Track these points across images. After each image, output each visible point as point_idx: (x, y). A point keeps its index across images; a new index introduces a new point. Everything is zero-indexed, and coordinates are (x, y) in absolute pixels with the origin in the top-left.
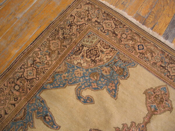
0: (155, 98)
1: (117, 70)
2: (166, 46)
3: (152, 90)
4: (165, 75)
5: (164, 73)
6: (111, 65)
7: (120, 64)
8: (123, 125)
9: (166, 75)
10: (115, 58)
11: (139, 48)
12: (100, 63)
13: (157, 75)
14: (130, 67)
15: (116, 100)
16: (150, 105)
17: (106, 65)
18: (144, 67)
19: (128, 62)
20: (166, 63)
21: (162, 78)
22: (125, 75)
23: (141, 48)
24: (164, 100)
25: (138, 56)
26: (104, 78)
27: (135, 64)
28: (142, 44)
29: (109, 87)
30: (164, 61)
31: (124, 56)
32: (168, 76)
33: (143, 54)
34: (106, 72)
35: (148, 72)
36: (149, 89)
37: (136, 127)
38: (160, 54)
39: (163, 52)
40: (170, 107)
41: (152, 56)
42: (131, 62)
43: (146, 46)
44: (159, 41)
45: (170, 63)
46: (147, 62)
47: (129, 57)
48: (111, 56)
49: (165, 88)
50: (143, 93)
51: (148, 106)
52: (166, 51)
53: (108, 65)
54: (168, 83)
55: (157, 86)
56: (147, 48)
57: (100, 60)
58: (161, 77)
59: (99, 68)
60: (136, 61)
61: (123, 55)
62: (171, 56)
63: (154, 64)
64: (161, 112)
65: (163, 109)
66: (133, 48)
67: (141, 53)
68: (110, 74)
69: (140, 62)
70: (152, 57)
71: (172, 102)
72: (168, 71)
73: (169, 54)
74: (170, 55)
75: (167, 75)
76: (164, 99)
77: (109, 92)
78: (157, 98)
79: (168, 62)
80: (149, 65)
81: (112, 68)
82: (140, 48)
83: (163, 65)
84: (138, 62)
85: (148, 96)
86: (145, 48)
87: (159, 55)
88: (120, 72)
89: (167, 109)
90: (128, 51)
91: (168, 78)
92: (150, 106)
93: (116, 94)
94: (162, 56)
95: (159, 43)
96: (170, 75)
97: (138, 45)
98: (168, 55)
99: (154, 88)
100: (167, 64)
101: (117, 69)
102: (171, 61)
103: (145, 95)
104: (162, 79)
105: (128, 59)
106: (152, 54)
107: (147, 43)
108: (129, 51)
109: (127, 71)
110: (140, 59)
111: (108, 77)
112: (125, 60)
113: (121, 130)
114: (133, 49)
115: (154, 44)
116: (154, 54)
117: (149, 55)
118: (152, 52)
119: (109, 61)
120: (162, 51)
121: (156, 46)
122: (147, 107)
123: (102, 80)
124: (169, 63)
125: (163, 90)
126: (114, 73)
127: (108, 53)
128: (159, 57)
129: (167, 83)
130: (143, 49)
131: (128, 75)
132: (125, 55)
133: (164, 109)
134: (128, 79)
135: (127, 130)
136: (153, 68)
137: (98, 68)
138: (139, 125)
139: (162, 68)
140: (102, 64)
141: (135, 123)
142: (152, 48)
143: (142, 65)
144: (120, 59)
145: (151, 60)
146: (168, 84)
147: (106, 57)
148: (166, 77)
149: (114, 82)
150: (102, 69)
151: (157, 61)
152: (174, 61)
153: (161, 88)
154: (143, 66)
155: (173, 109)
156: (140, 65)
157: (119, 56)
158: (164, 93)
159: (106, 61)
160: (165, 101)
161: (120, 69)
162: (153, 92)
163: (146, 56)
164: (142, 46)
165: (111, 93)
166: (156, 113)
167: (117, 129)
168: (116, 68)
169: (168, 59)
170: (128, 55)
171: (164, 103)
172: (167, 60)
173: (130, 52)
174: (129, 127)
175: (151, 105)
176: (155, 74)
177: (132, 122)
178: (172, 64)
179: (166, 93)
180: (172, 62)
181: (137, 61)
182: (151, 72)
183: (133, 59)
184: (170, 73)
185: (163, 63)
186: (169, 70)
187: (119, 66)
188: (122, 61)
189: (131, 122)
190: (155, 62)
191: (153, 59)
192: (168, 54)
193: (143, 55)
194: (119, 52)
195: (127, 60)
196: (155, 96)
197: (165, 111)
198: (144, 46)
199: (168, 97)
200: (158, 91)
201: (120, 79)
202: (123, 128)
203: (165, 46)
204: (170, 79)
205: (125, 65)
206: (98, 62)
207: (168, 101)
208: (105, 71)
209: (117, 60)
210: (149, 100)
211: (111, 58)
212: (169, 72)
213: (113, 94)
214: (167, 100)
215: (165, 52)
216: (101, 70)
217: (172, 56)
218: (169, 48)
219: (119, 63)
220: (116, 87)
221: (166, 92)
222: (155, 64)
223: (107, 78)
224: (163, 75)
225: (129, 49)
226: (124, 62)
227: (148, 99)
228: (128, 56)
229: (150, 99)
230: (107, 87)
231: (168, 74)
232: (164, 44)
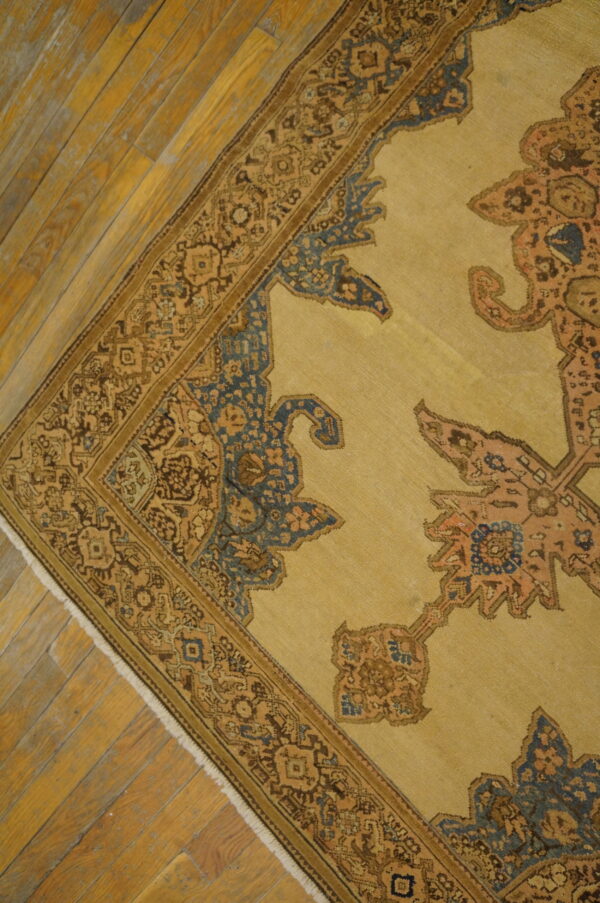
0: (390, 684)
1: (515, 818)
2: (302, 862)
3: (393, 717)
4: (334, 755)
5: (337, 765)
6: (537, 845)
7: (500, 839)
8: (523, 614)
9: (330, 756)
10: (515, 868)
11: (411, 885)
12: (580, 864)
13: (365, 763)
14: (464, 819)
15: (540, 707)
16: (414, 666)
17: (555, 850)
18: (408, 807)
19: (466, 842)
20: (319, 798)
21: (347, 749)
22: (487, 794)
23: (404, 881)
24: (358, 669)
25: (420, 855)
26: (576, 799)
27: (441, 825)
28: (394, 897)
29: (558, 761)
30: (326, 808)
31: (476, 869)
32: (325, 750)
33: (402, 855)
34: (561, 822)
35: (399, 783)
36: (404, 722)
37: (478, 598)
38: (335, 840)
39: (321, 841)
40: (341, 643)
41: (366, 837)
42: (453, 837)
43: (381, 884)
44: (325, 888)
45: (304, 798)
46: (391, 819)
47: (456, 859)
48: (532, 881)
49: (345, 711)
50: (429, 711)
51: (423, 663)
52: (308, 842)
53: (547, 848)
54: (330, 727)
55: (372, 724)
56: (378, 874)
57: (579, 879)
58: (351, 755)
59: (589, 847)
60: (435, 835)
61: (478, 875)
62: (294, 819)
63: (367, 807)
64: (379, 633)
65: (372, 639)
66: (435, 890)
67: (408, 861)
68: (547, 809)
69: (418, 826)
70: (369, 837)
71: (330, 658)
72: (319, 768)
73: (301, 830)
74: (297, 824)
75: (327, 755)
76: (360, 673)
77: (560, 743)
78: (382, 685)
79: (312, 801)
80: (388, 810)
81: (534, 834)
82: (407, 882)
83: (332, 794)
84: (426, 828)
85: (414, 697)
86: (386, 878)
87: (338, 835)
88: (504, 810)
89: (354, 639)
90: (456, 884)
91: (325, 743)
92: (413, 662)
93: (536, 728)
94: (327, 830)
95: (325, 883)
96: (316, 753)
97: (413, 898)
98: (303, 828)
99: (385, 721)
100: (316, 795)
101: (515, 822)
102: (301, 801)
103: (426, 705)
104: (349, 744)
105: (463, 852)
106: (365, 846)
107: (374, 895)
108: (452, 884)
109: (477, 807)
110: (417, 841)
111: (554, 801)
112: (478, 852)
113: (537, 598)
114: (433, 886)
115: (347, 882)
116: (359, 844)
117: (379, 846)
118: (365, 853)
119: (540, 864)
120: (323, 850)
121: (340, 874)
122: (426, 661)
123: (582, 796)
124: (308, 797)
125: (353, 707)
126: (528, 811)
127: (542, 898)
128: (342, 827)
129: (334, 728)
130: (395, 877)
131: (475, 788)
132: (473, 872)
133: (366, 639)
134: (479, 776)
135: (516, 595)
136: (372, 791)
137: (593, 846)
138: (468, 604)
139: (340, 786)
140: (573, 859)
141: (482, 612)
142: (358, 869)
143: (414, 812)
144: (496, 862)
145: (374, 823)
146: (330, 723)
147: (551, 886)
148: (331, 750)
149: (534, 776)
150: (577, 840)
151: (353, 817)
152: (289, 800)
153: (359, 713)
154: (410, 811)
155: (334, 634)
156: (419, 818)
157: (497, 874)
158: (353, 694)
159: (556, 868)
160: (358, 666)
161: (503, 819)
162: (392, 708)
163: (392, 846)
164: (397, 890)
165: (554, 735)
166: (398, 633)
167: (551, 603)
168: (519, 830)
169: (309, 814)
170: (462, 868)
171: (362, 662)
172: (312, 811)
173: (450, 878)
174: (505, 602)
175: (409, 664)
176: (370, 768)
177: (491, 616)
178: (300, 792)
179: (345, 694)
180: (295, 795)
181: (431, 834)
182: (383, 780)
183: (445, 847)
184: (316, 759)
185: (329, 801)
186: (316, 770)
187: (505, 833)
188: (486, 851)
189: (494, 617)
190: (360, 813)
191: (367, 827)
192: (305, 832)
193: (401, 851)
194: (496, 890)
195: (466, 849)
196: (388, 691)
197: (365, 632)
198: (389, 889)
199: (342, 678)
200: (374, 707)
201: (511, 781)
202: (529, 602)
203: (306, 863)
204: (321, 738)
205: (478, 831)
206: (590, 872)
207: (346, 664)
208: (567, 826)
209: (508, 859)
210: (414, 682)
211: (532, 876)
212: (315, 765)
213: (547, 729)
214: (348, 669)
215: (314, 843)
216: (580, 833)
217: (291, 819)
218: (293, 852)
219: (501, 843)
220: (532, 757)
221: (344, 697)
222: (360, 807)
223: (559, 798)
224: (342, 761)
225: (452, 894)
226: (480, 843)
227: (416, 689)
228: (461, 864)
229: (410, 684)
230: (565, 762)
231: (321, 756)
232: (311, 872)
